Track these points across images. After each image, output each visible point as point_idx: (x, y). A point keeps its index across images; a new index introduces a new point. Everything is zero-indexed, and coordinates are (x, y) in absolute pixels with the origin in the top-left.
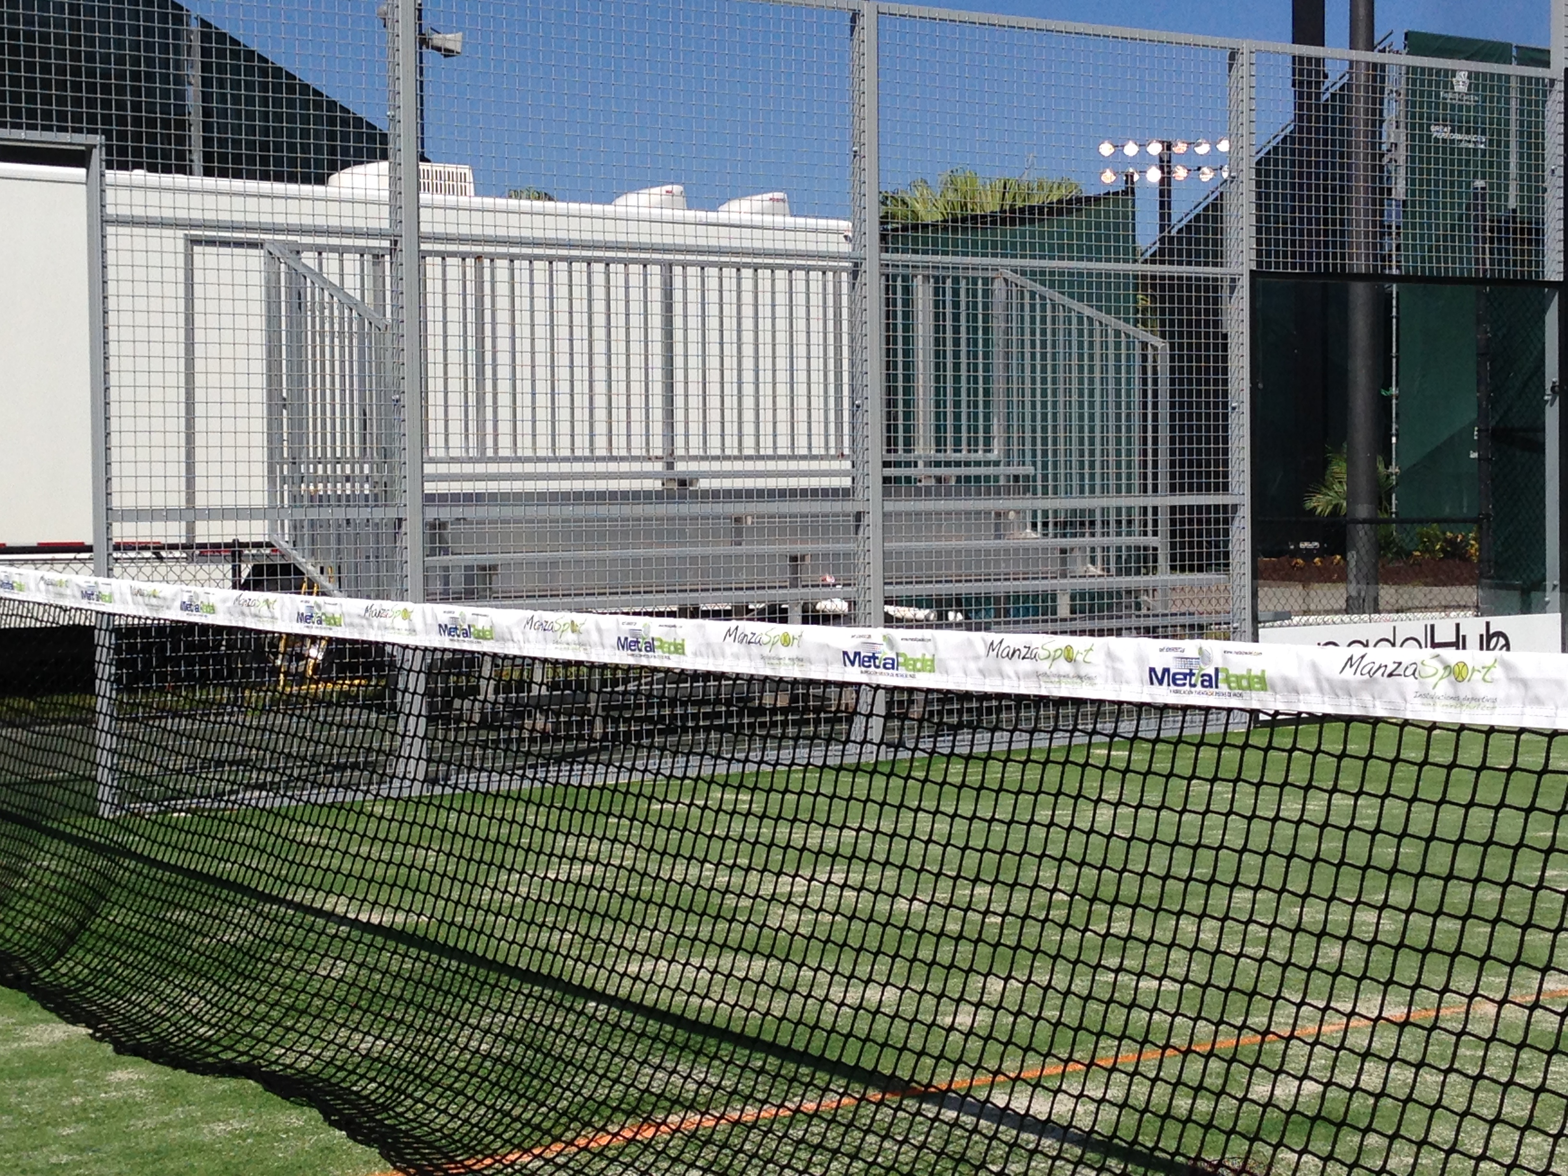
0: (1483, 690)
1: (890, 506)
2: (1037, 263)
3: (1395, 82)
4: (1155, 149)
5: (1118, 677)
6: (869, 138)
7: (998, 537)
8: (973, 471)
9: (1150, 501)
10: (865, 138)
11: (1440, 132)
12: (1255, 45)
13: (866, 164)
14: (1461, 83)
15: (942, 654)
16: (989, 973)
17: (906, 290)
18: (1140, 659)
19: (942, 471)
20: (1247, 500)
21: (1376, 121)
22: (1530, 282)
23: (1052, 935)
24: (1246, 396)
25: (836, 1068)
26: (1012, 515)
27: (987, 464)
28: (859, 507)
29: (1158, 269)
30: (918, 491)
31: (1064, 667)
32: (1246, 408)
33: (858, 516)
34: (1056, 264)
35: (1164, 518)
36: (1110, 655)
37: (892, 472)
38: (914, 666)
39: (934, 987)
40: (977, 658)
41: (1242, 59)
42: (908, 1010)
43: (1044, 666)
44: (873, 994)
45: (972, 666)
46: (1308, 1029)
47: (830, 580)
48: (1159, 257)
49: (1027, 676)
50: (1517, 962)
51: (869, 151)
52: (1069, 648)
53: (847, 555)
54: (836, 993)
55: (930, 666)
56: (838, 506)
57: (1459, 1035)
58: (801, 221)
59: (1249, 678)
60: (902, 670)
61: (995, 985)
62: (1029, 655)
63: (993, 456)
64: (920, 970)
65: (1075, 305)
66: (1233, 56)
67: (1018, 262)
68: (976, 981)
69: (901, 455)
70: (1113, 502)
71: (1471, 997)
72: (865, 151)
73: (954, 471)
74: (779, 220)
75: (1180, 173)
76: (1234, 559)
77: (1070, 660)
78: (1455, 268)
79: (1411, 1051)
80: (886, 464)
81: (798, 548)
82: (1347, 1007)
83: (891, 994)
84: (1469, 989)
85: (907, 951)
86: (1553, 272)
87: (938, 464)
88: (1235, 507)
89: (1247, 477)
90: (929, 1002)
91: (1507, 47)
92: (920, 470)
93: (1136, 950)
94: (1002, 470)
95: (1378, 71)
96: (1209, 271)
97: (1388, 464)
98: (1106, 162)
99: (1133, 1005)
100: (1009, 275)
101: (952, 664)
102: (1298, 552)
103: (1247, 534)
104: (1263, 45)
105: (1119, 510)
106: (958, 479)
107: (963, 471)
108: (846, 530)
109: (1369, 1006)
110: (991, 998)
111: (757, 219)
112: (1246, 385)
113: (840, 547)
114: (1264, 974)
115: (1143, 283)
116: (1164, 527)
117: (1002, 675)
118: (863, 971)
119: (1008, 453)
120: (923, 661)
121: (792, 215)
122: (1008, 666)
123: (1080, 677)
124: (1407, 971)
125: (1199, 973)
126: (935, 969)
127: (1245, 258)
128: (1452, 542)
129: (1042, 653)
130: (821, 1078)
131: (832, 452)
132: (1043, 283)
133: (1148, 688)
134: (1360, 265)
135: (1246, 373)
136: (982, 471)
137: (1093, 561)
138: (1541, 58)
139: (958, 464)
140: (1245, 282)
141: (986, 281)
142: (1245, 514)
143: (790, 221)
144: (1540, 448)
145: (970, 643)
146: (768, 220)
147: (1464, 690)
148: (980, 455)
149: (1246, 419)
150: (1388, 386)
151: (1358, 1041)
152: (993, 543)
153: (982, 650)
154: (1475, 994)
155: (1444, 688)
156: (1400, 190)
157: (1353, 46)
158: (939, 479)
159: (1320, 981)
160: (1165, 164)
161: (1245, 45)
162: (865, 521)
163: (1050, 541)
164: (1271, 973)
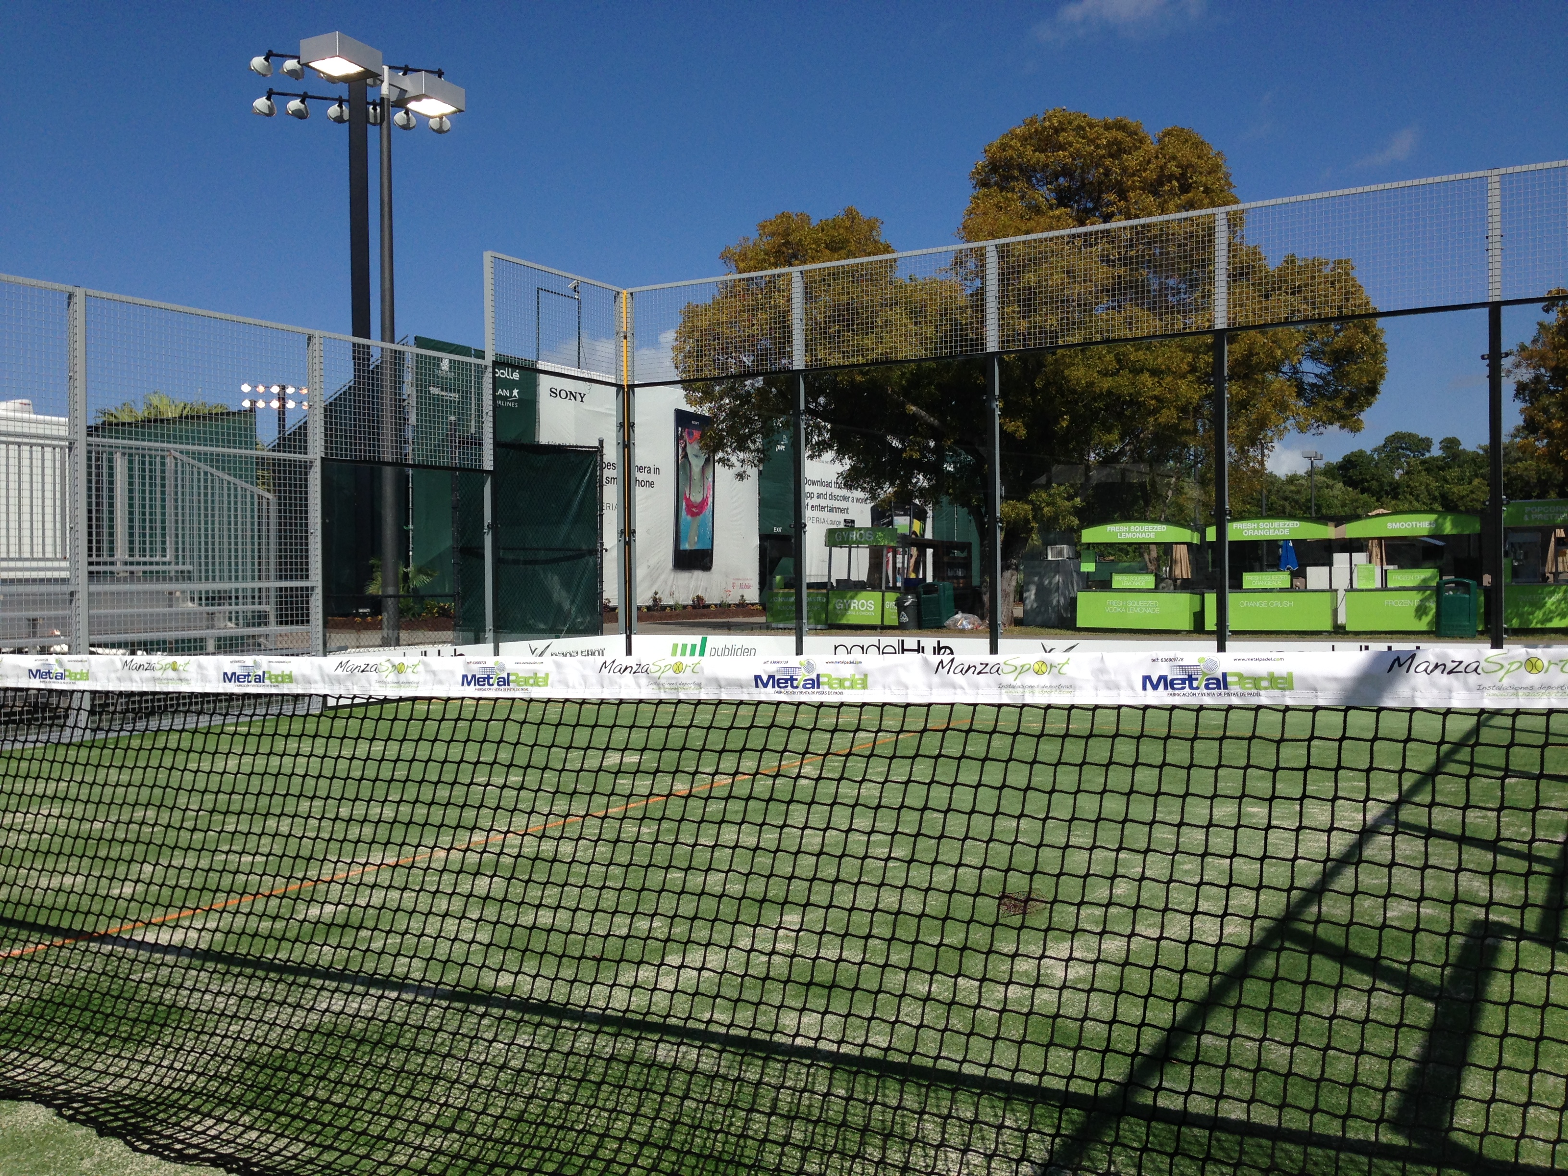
0: (412, 678)
1: (94, 588)
2: (196, 448)
3: (409, 362)
4: (275, 389)
5: (204, 679)
6: (80, 368)
7: (171, 606)
8: (154, 568)
9: (264, 585)
10: (77, 368)
11: (434, 391)
12: (322, 333)
13: (77, 383)
14: (445, 365)
15: (94, 669)
16: (144, 861)
17: (110, 461)
18: (218, 668)
19: (134, 568)
20: (319, 584)
21: (398, 381)
22: (475, 470)
23: (185, 835)
24: (319, 527)
25: (33, 927)
26: (178, 594)
27: (164, 563)
28: (72, 588)
29: (276, 455)
30: (119, 580)
31: (171, 674)
32: (319, 533)
33: (72, 594)
34: (208, 449)
35: (273, 594)
36: (200, 666)
37: (94, 568)
38: (75, 677)
39: (108, 873)
40: (116, 671)
41: (316, 341)
42: (91, 889)
43: (158, 674)
44: (68, 880)
45: (113, 676)
46: (341, 875)
47: (58, 633)
48: (277, 448)
49: (148, 680)
50: (458, 826)
51: (80, 377)
52: (175, 663)
53: (64, 618)
54: (44, 883)
55: (85, 676)
56: (58, 588)
57: (426, 870)
58: (40, 417)
59: (283, 676)
60: (67, 680)
61: (148, 868)
62: (150, 667)
63: (167, 559)
64: (98, 863)
65: (220, 474)
66: (309, 339)
67: (183, 447)
68: (135, 867)
69: (105, 558)
70: (249, 585)
71: (432, 848)
72: (77, 376)
73: (142, 568)
74: (26, 416)
75: (291, 405)
76: (312, 618)
77: (175, 669)
78: (441, 462)
79: (399, 882)
80: (91, 564)
81: (32, 614)
82: (363, 861)
83: (80, 879)
84: (432, 844)
85: (90, 853)
86: (488, 464)
87: (132, 564)
88: (313, 588)
89: (319, 571)
90: (104, 882)
91: (469, 349)
92: (119, 567)
93: (239, 840)
94: (173, 567)
95: (398, 356)
96: (302, 457)
97: (407, 566)
98: (245, 396)
99: (237, 872)
100: (177, 455)
101: (100, 675)
102: (358, 614)
103: (320, 603)
104: (327, 334)
105: (253, 590)
106: (144, 572)
107: (148, 568)
108: (64, 601)
109: (376, 858)
110: (146, 876)
111: (11, 414)
112: (319, 520)
113: (61, 613)
114: (317, 847)
115: (261, 462)
116: (273, 600)
117: (131, 680)
118: (61, 867)
119: (177, 557)
120: (82, 674)
121: (36, 413)
122: (135, 675)
123: (181, 680)
124: (397, 837)
125: (278, 850)
126: (109, 862)
127: (318, 450)
128: (442, 608)
129: (157, 666)
130: (24, 934)
131: (59, 556)
132: (199, 460)
133: (222, 684)
134: (388, 457)
135: (319, 514)
136: (161, 568)
137: (230, 619)
138: (480, 355)
139: (145, 563)
140: (318, 464)
141: (163, 457)
142: (319, 591)
143: (33, 417)
144: (482, 557)
145: (112, 662)
146: (18, 415)
147: (402, 678)
148: (157, 559)
149: (319, 539)
150: (407, 524)
151: (370, 879)
152: (167, 610)
153: (119, 665)
154: (435, 846)
155: (392, 677)
156: (413, 419)
157: (383, 340)
158: (132, 573)
159: (348, 847)
160: (282, 398)
161: (317, 333)
162: (77, 596)
163: (204, 609)
164: (321, 845)
